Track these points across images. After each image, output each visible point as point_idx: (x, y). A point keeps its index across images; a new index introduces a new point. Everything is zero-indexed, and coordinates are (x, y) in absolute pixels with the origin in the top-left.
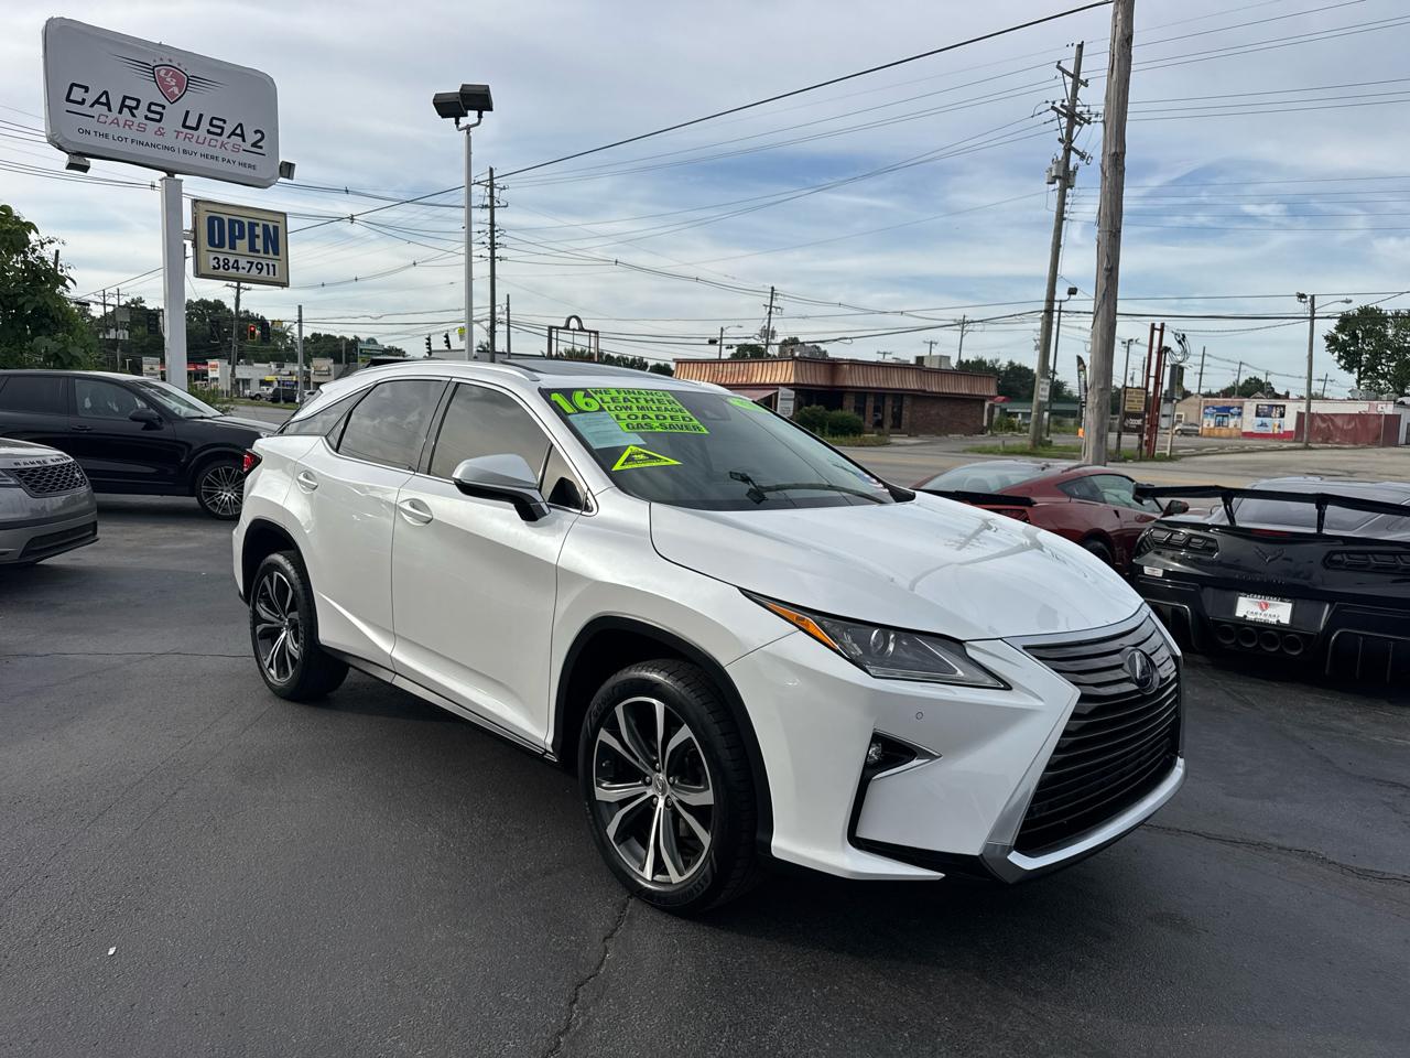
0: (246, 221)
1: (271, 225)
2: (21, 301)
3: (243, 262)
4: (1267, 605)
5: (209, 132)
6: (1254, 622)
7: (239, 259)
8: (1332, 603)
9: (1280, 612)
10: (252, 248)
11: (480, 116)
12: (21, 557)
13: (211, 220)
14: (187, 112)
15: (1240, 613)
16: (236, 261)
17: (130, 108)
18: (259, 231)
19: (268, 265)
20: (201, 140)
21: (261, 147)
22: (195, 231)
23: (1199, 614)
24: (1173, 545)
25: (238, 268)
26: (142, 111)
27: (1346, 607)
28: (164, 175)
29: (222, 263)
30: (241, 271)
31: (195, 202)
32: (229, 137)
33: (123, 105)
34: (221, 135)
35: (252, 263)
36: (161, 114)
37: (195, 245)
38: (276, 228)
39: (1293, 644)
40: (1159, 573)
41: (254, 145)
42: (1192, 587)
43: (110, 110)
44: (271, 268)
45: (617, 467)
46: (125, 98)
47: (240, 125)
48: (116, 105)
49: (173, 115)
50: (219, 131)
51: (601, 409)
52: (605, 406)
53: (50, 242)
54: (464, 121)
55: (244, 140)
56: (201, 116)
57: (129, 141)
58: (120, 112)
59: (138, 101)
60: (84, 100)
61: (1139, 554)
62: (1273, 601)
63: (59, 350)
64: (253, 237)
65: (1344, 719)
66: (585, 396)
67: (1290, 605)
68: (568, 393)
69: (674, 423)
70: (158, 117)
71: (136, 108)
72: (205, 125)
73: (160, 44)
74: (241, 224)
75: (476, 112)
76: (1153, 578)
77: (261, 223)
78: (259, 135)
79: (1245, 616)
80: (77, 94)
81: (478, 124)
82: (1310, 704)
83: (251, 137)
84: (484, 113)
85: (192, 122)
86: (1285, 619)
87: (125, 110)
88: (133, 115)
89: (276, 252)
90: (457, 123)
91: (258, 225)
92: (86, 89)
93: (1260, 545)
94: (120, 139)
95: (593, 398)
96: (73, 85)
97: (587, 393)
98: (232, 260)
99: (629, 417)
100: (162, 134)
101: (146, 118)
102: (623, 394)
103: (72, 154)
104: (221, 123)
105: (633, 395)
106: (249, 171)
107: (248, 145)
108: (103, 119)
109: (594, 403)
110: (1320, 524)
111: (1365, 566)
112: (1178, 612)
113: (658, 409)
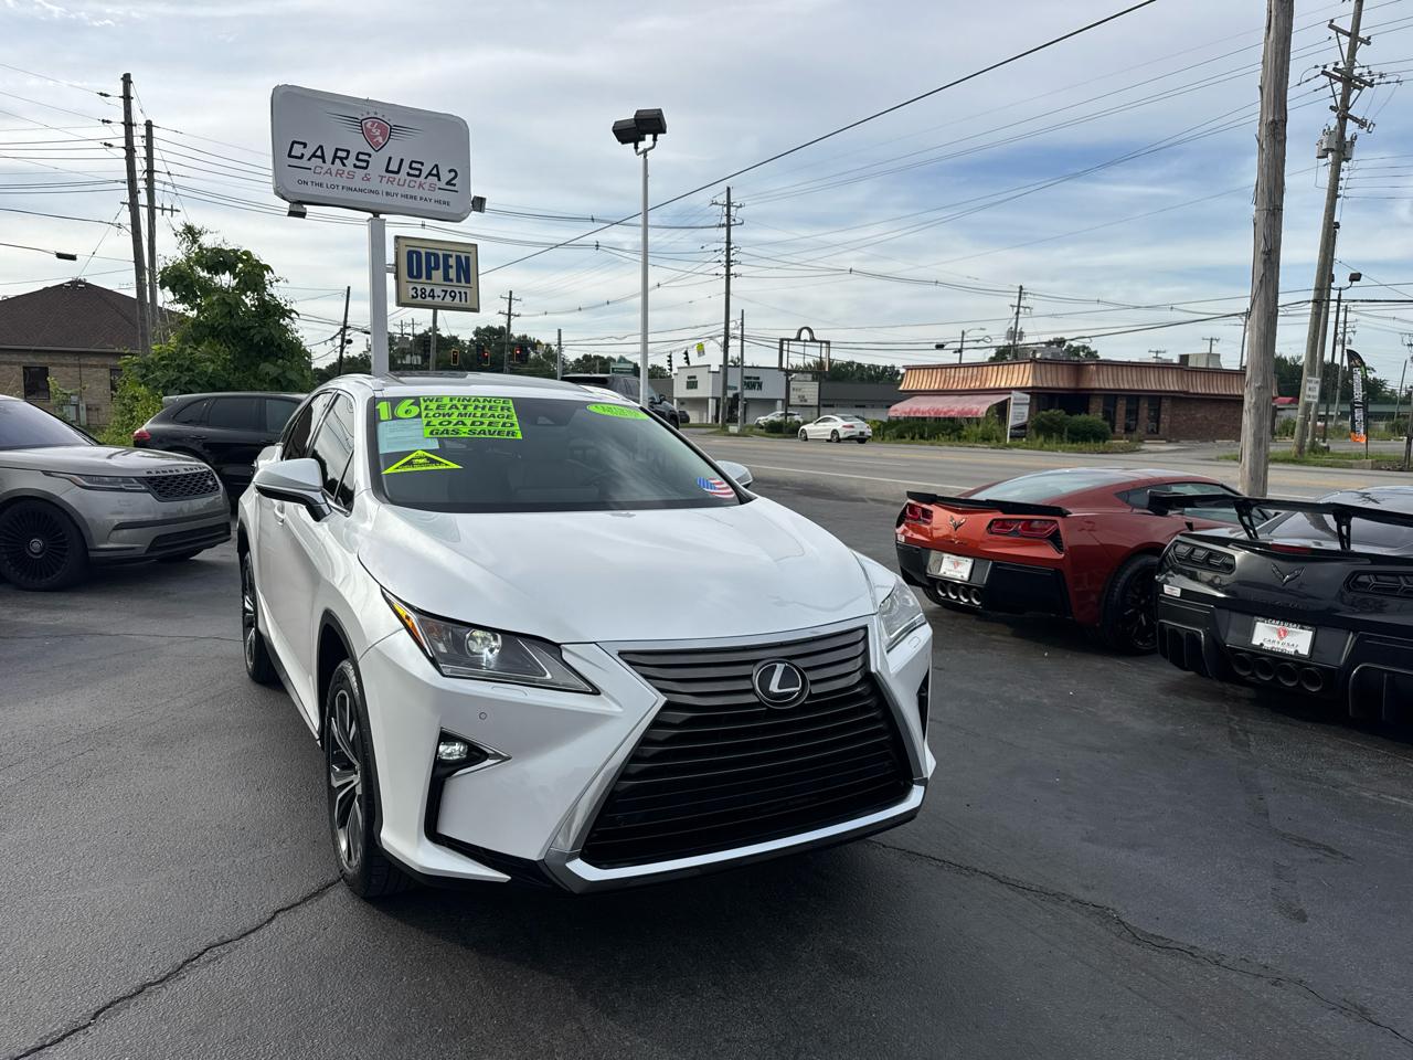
0: (440, 253)
1: (463, 256)
2: (253, 332)
3: (438, 291)
4: (1285, 632)
5: (409, 174)
6: (1271, 651)
7: (434, 287)
8: (1355, 632)
9: (1298, 641)
10: (446, 278)
11: (655, 139)
12: (147, 552)
13: (410, 254)
14: (390, 158)
15: (1256, 641)
16: (432, 290)
17: (341, 159)
18: (452, 261)
19: (460, 293)
20: (401, 183)
21: (454, 185)
22: (396, 264)
23: (1216, 643)
24: (1194, 562)
25: (433, 297)
26: (351, 160)
27: (1370, 638)
28: (371, 215)
29: (419, 293)
30: (436, 299)
31: (397, 238)
32: (426, 178)
33: (335, 157)
34: (418, 176)
35: (446, 292)
36: (368, 162)
37: (397, 278)
38: (467, 259)
40: (1177, 593)
41: (448, 183)
42: (1207, 609)
43: (324, 162)
44: (463, 296)
45: (391, 470)
46: (337, 150)
47: (436, 166)
48: (329, 158)
49: (378, 161)
50: (417, 173)
51: (419, 416)
52: (424, 414)
53: (277, 281)
54: (642, 145)
55: (439, 180)
56: (402, 160)
57: (340, 188)
58: (333, 163)
59: (348, 152)
60: (303, 155)
61: (1161, 570)
62: (1292, 628)
63: (279, 374)
64: (447, 267)
65: (1351, 769)
66: (412, 404)
67: (1311, 633)
68: (395, 402)
69: (492, 429)
70: (364, 164)
71: (347, 158)
72: (405, 168)
73: (367, 100)
74: (436, 256)
75: (651, 136)
76: (1171, 598)
77: (454, 254)
78: (453, 174)
79: (1262, 645)
80: (297, 150)
81: (653, 147)
82: (1325, 750)
83: (446, 176)
84: (659, 136)
85: (394, 167)
86: (1304, 650)
87: (337, 161)
88: (344, 165)
89: (468, 281)
90: (636, 147)
91: (451, 256)
92: (305, 145)
93: (1278, 563)
94: (333, 187)
95: (419, 405)
96: (294, 142)
97: (416, 401)
98: (428, 289)
99: (441, 424)
100: (368, 180)
101: (355, 166)
102: (455, 402)
103: (293, 203)
104: (419, 166)
105: (466, 402)
106: (443, 208)
107: (442, 184)
108: (318, 170)
109: (415, 410)
110: (1345, 539)
111: (1395, 589)
112: (1194, 637)
113: (482, 416)
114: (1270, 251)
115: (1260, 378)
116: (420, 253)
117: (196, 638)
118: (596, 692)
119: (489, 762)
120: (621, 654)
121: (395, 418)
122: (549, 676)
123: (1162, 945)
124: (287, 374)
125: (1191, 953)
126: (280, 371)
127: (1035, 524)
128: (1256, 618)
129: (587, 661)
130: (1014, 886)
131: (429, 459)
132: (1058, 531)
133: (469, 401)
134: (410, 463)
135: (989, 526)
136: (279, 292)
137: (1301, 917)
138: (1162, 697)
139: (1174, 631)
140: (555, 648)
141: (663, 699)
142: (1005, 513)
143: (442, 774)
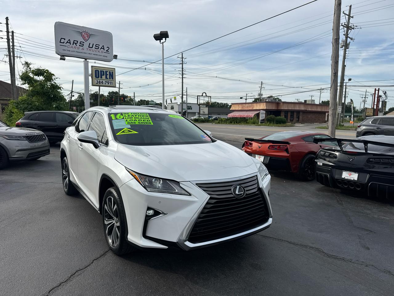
0: (105, 71)
1: (111, 71)
2: (49, 93)
3: (104, 82)
4: (351, 174)
5: (95, 48)
6: (347, 179)
8: (369, 174)
9: (354, 176)
10: (106, 78)
11: (166, 39)
12: (27, 158)
13: (96, 71)
14: (90, 44)
15: (343, 177)
16: (102, 81)
17: (75, 43)
18: (108, 73)
19: (110, 82)
20: (93, 51)
21: (108, 51)
22: (92, 74)
23: (332, 177)
24: (326, 156)
25: (103, 83)
26: (78, 44)
27: (373, 175)
28: (84, 60)
29: (99, 82)
30: (103, 84)
31: (92, 66)
32: (100, 49)
33: (74, 43)
34: (98, 49)
35: (106, 82)
36: (83, 44)
37: (92, 78)
38: (112, 72)
39: (358, 186)
40: (321, 164)
41: (107, 51)
42: (330, 168)
43: (70, 44)
44: (111, 83)
45: (118, 134)
46: (74, 41)
47: (103, 46)
48: (72, 43)
49: (86, 44)
50: (98, 48)
51: (123, 118)
52: (125, 118)
53: (57, 78)
54: (162, 41)
55: (104, 50)
56: (93, 44)
57: (75, 52)
58: (73, 45)
59: (77, 41)
60: (64, 42)
61: (317, 159)
62: (353, 173)
63: (58, 106)
64: (106, 75)
65: (370, 210)
66: (121, 115)
67: (358, 174)
68: (116, 114)
69: (144, 122)
70: (82, 45)
71: (77, 43)
72: (94, 46)
73: (83, 27)
74: (103, 72)
75: (165, 39)
76: (320, 166)
77: (108, 71)
78: (108, 48)
79: (345, 178)
80: (63, 41)
81: (165, 42)
82: (362, 205)
83: (106, 49)
84: (167, 39)
85: (91, 46)
86: (356, 179)
87: (74, 44)
88: (76, 45)
89: (112, 79)
90: (160, 42)
91: (108, 72)
92: (65, 39)
93: (349, 156)
94: (73, 51)
95: (123, 115)
96: (61, 38)
97: (122, 114)
98: (101, 81)
99: (130, 120)
100: (83, 49)
101: (80, 46)
102: (133, 114)
103: (61, 56)
104: (98, 46)
105: (135, 114)
106: (105, 58)
107: (105, 51)
108: (69, 46)
109: (122, 117)
110: (366, 149)
111: (379, 162)
112: (326, 176)
113: (141, 118)
114: (335, 73)
115: (333, 107)
116: (99, 71)
117: (46, 183)
118: (190, 195)
119: (161, 215)
120: (197, 184)
121: (117, 119)
122: (177, 191)
123: (336, 258)
124: (60, 106)
125: (343, 259)
126: (58, 104)
127: (281, 147)
128: (343, 171)
129: (187, 186)
130: (294, 244)
131: (128, 130)
132: (287, 148)
133: (136, 114)
134: (123, 132)
135: (269, 147)
136: (57, 82)
137: (368, 249)
138: (318, 192)
139: (321, 175)
140: (178, 183)
141: (209, 196)
142: (273, 144)
143: (147, 219)
